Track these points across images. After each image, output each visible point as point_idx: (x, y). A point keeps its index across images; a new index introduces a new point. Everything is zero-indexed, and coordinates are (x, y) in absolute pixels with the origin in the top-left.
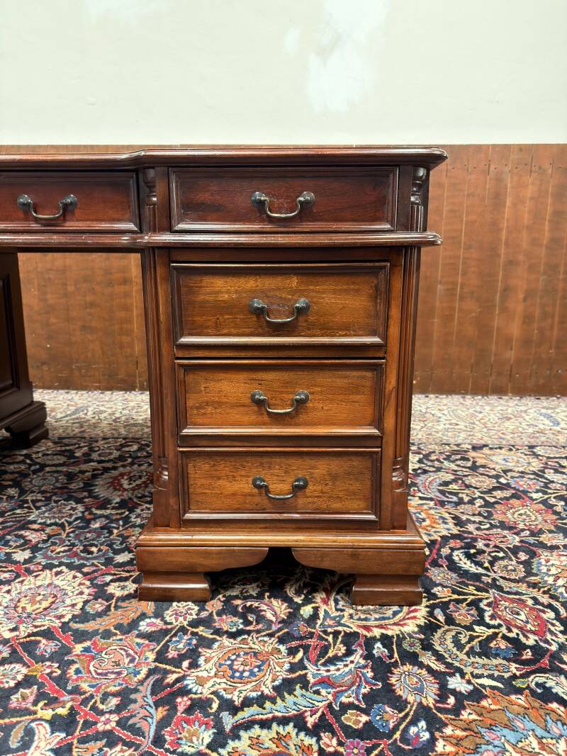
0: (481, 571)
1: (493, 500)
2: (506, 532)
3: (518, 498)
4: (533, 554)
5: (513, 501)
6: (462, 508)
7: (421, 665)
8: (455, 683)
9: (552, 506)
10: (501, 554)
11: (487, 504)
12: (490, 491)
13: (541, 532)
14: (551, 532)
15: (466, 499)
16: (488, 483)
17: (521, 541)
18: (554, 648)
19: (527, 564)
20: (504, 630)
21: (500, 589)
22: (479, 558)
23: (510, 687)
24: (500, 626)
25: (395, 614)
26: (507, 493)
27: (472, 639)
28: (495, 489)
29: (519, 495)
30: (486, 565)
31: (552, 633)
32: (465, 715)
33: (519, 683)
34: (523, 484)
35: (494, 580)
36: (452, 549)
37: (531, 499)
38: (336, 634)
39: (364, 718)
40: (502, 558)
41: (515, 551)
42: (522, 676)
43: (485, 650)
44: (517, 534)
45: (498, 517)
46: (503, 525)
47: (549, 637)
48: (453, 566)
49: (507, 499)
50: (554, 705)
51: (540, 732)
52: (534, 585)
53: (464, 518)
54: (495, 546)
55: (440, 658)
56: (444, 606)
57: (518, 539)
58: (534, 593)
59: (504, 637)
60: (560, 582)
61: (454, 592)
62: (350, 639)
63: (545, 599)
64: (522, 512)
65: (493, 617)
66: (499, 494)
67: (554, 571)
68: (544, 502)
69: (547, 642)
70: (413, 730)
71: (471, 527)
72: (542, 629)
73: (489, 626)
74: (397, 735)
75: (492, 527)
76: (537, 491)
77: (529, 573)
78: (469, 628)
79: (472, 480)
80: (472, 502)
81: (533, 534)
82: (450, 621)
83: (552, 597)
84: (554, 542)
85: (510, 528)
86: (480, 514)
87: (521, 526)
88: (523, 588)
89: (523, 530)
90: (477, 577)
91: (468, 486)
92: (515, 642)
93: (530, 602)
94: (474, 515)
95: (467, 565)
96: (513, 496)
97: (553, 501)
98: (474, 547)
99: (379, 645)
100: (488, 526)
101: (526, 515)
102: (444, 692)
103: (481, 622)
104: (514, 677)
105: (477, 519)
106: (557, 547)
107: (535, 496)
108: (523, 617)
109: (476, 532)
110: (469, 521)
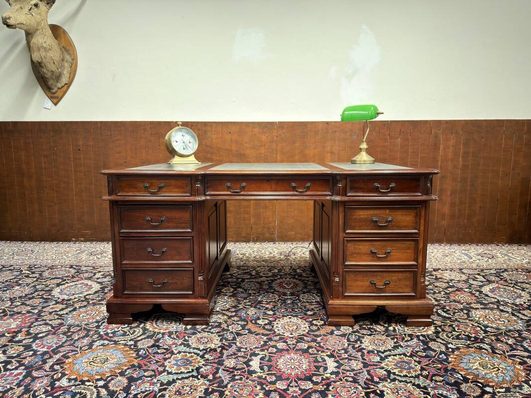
0: (450, 316)
1: (448, 292)
2: (456, 304)
3: (459, 291)
4: (469, 311)
5: (457, 292)
6: (436, 295)
7: (438, 342)
8: (450, 346)
9: (474, 294)
10: (457, 311)
11: (446, 293)
12: (446, 288)
13: (471, 303)
14: (475, 303)
15: (437, 292)
16: (445, 285)
17: (463, 307)
18: (481, 337)
19: (467, 314)
20: (463, 333)
21: (459, 321)
22: (448, 312)
23: (468, 346)
24: (461, 332)
25: (423, 329)
26: (454, 289)
27: (452, 335)
28: (448, 287)
29: (459, 290)
30: (452, 314)
31: (480, 333)
32: (456, 353)
33: (471, 346)
34: (460, 285)
35: (456, 319)
36: (437, 310)
37: (465, 291)
38: (405, 335)
39: (425, 354)
40: (457, 312)
41: (462, 310)
42: (472, 344)
43: (458, 337)
44: (462, 304)
45: (452, 298)
46: (455, 301)
47: (479, 334)
48: (439, 315)
49: (454, 291)
50: (484, 350)
51: (480, 356)
52: (471, 320)
53: (438, 299)
54: (454, 308)
55: (443, 340)
56: (440, 327)
57: (462, 306)
58: (472, 322)
59: (463, 335)
60: (481, 319)
61: (442, 322)
62: (410, 335)
63: (476, 324)
64: (462, 296)
65: (458, 329)
66: (450, 289)
67: (478, 316)
68: (470, 292)
69: (478, 336)
70: (441, 356)
71: (442, 302)
72: (476, 332)
73: (457, 332)
74: (436, 357)
75: (450, 302)
76: (467, 288)
77: (469, 316)
78: (451, 332)
79: (438, 284)
80: (440, 292)
81: (467, 304)
82: (443, 330)
83: (478, 324)
84: (477, 307)
85: (458, 302)
86: (444, 297)
87: (462, 301)
88: (467, 321)
89: (463, 303)
90: (449, 318)
91: (436, 287)
92: (468, 336)
93: (471, 325)
94: (442, 297)
95: (445, 314)
96: (457, 290)
97: (474, 292)
98: (446, 309)
99: (421, 337)
100: (449, 301)
101: (464, 297)
102: (447, 348)
103: (455, 331)
104: (469, 344)
105: (444, 299)
106: (478, 309)
107: (466, 290)
108: (469, 329)
109: (444, 304)
110: (440, 300)
